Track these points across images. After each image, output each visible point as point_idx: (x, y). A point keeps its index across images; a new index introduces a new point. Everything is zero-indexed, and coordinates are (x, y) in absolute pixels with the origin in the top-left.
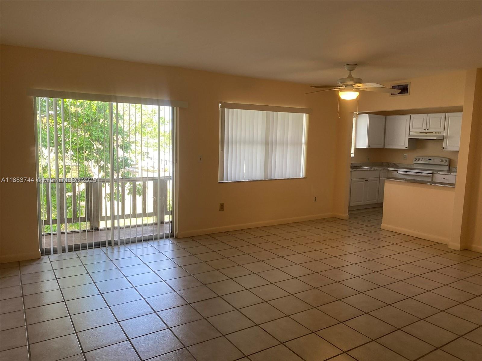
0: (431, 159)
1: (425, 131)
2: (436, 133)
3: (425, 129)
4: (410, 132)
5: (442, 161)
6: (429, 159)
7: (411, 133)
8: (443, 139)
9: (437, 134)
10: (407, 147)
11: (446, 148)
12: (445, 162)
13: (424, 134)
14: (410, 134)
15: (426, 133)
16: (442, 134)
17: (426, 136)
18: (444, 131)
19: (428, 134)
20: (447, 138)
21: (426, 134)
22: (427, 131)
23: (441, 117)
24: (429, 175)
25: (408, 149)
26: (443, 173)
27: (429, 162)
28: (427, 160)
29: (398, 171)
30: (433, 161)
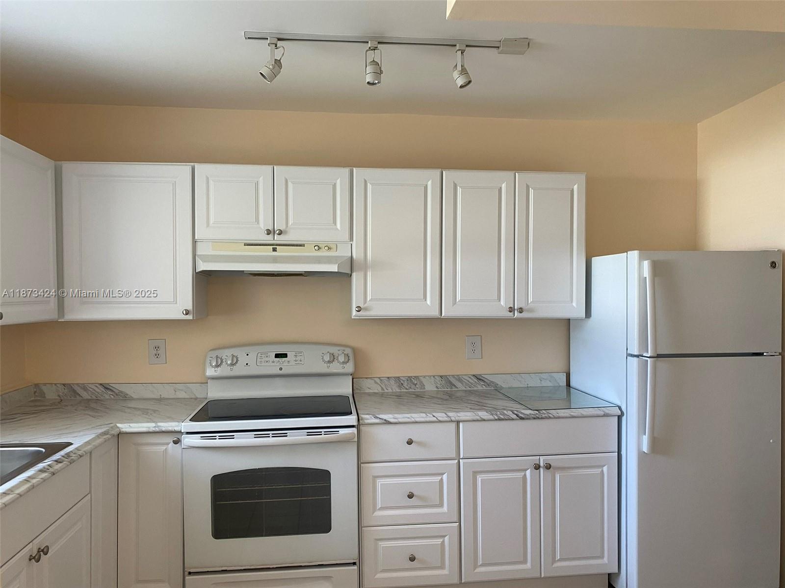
0: (285, 356)
1: (269, 239)
2: (319, 248)
4: (195, 242)
5: (333, 358)
6: (277, 356)
7: (204, 248)
8: (349, 272)
9: (324, 253)
10: (188, 313)
11: (366, 309)
12: (344, 363)
13: (266, 251)
14: (200, 251)
15: (274, 250)
16: (343, 252)
17: (275, 260)
18: (351, 239)
19: (282, 252)
20: (364, 267)
21: (274, 253)
22: (281, 239)
23: (335, 184)
24: (344, 434)
25: (193, 317)
26: (403, 418)
27: (281, 369)
28: (267, 359)
29: (181, 432)
30: (296, 361)
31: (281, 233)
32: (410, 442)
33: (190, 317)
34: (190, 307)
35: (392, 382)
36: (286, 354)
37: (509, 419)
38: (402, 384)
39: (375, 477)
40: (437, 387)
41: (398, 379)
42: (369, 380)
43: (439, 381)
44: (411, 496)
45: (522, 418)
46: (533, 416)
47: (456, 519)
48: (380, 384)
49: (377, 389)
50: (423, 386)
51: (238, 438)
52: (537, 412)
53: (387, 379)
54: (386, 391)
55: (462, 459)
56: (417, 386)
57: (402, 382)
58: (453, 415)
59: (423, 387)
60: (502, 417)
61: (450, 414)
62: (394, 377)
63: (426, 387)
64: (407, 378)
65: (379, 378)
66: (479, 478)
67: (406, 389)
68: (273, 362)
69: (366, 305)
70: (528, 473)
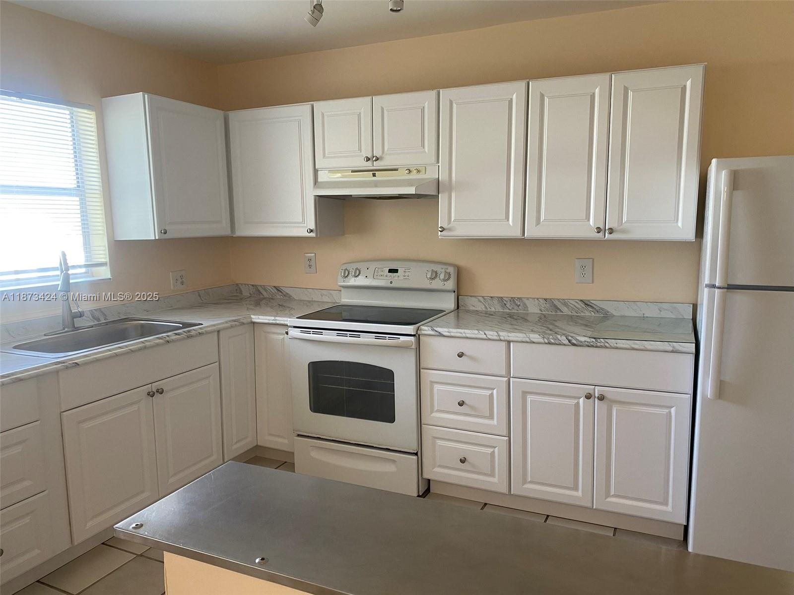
0: (396, 271)
1: (369, 165)
2: (410, 171)
3: (368, 159)
4: (316, 171)
5: (435, 276)
6: (391, 271)
7: (323, 177)
8: (434, 193)
9: (414, 176)
10: (312, 231)
11: (450, 229)
12: (445, 280)
13: (368, 176)
14: (320, 180)
15: (374, 175)
16: (431, 174)
17: (376, 184)
18: (438, 162)
19: (380, 176)
20: (450, 188)
21: (374, 178)
22: (377, 165)
23: (424, 107)
24: (403, 341)
25: (317, 235)
26: (457, 332)
27: (391, 283)
28: (382, 273)
29: (287, 325)
30: (404, 276)
31: (377, 159)
32: (461, 355)
33: (313, 235)
34: (313, 227)
35: (495, 301)
36: (398, 270)
37: (560, 344)
38: (505, 304)
39: (432, 382)
40: (541, 310)
41: (501, 299)
42: (473, 299)
43: (543, 304)
44: (461, 404)
45: (574, 345)
46: (586, 343)
47: (505, 433)
48: (484, 303)
49: (480, 307)
50: (526, 307)
51: (325, 335)
52: (594, 340)
53: (490, 298)
54: (489, 310)
55: (512, 377)
56: (520, 307)
57: (505, 302)
58: (504, 335)
59: (526, 309)
60: (553, 341)
61: (501, 333)
62: (497, 297)
63: (529, 309)
64: (510, 298)
65: (483, 297)
66: (530, 398)
67: (509, 310)
68: (386, 276)
69: (450, 226)
70: (581, 401)
